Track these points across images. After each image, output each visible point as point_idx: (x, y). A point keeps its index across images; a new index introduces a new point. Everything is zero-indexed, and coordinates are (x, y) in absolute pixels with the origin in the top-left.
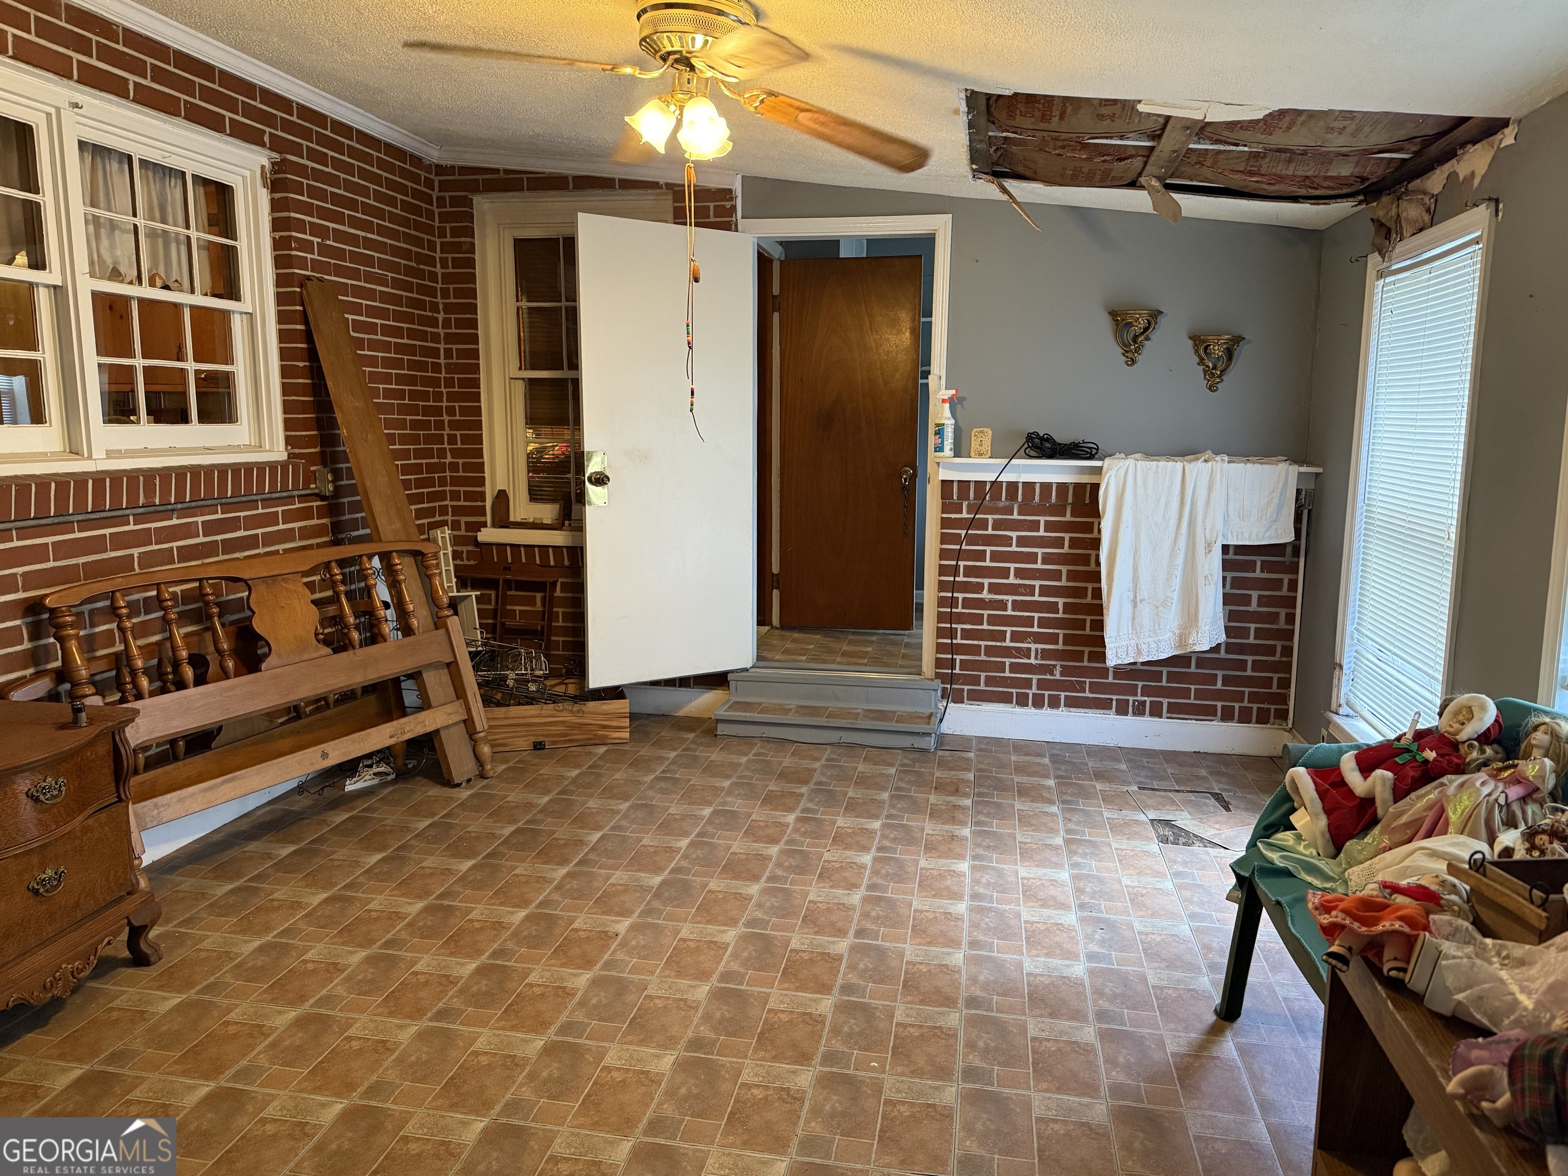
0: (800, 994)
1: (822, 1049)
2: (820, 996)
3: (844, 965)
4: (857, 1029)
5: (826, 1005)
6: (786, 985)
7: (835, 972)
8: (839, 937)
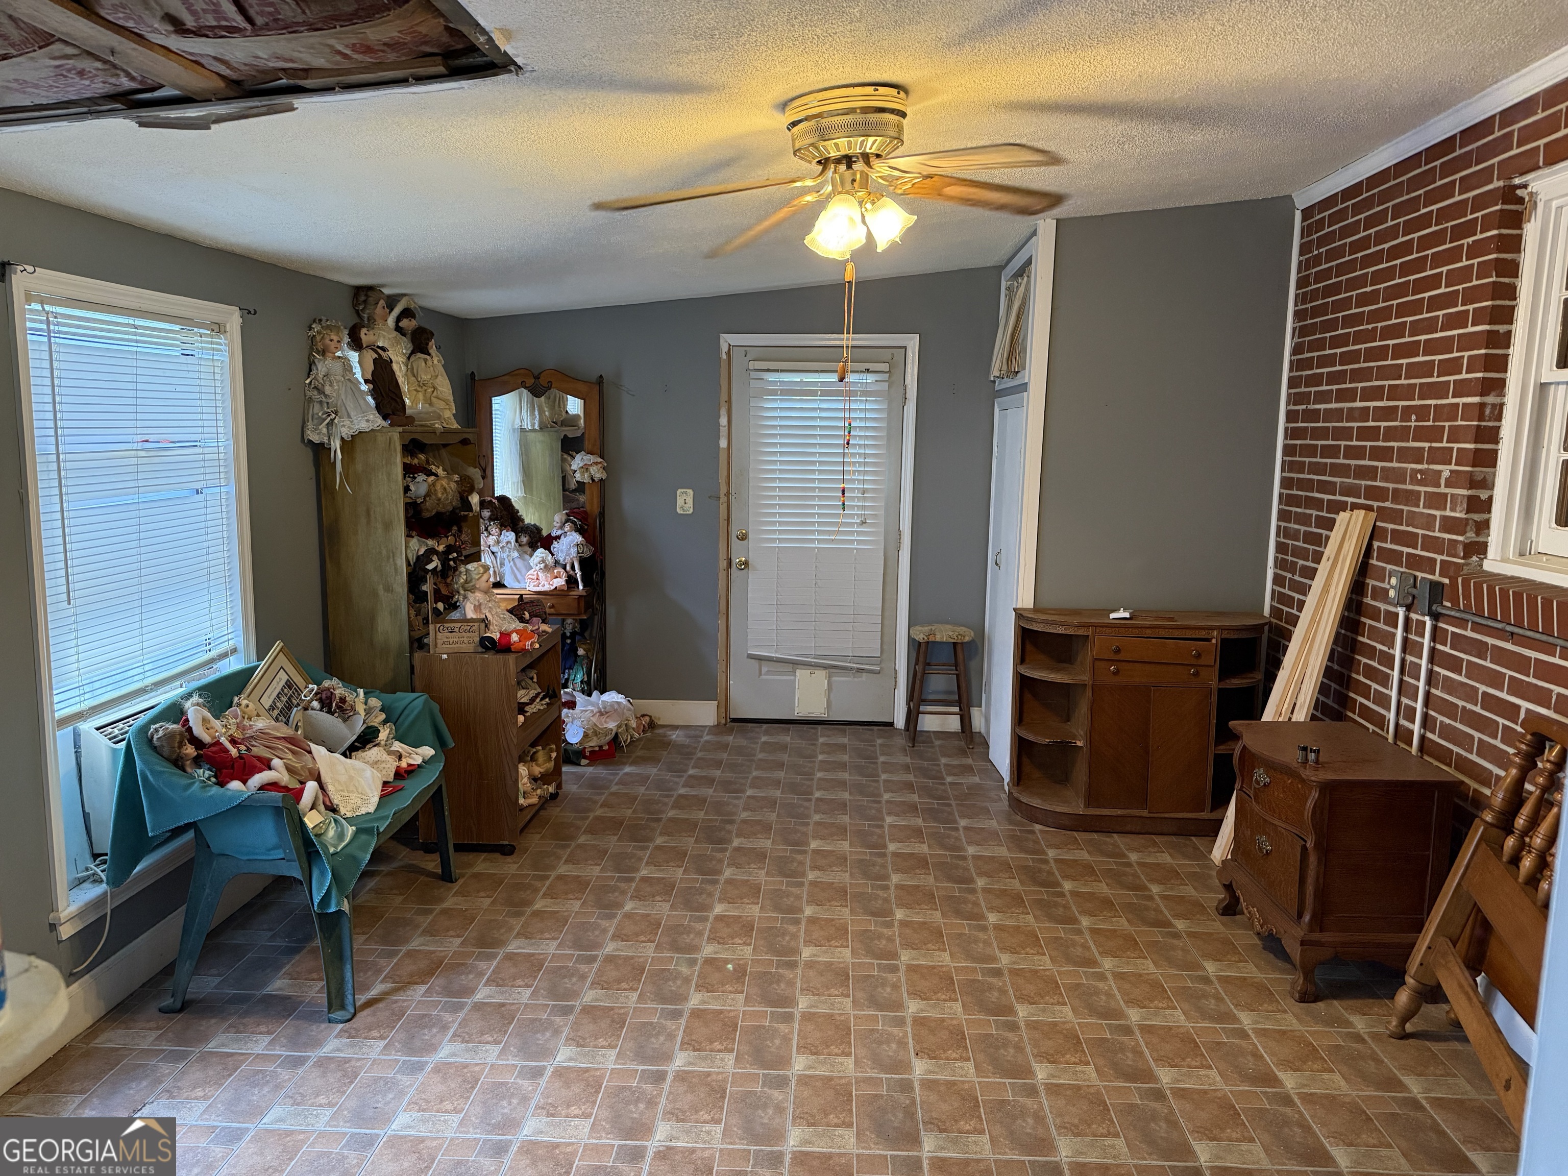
0: (718, 1008)
1: (697, 968)
2: (701, 1007)
3: (679, 1039)
4: (670, 983)
5: (695, 1000)
6: (732, 1014)
7: (688, 1031)
8: (684, 1071)
